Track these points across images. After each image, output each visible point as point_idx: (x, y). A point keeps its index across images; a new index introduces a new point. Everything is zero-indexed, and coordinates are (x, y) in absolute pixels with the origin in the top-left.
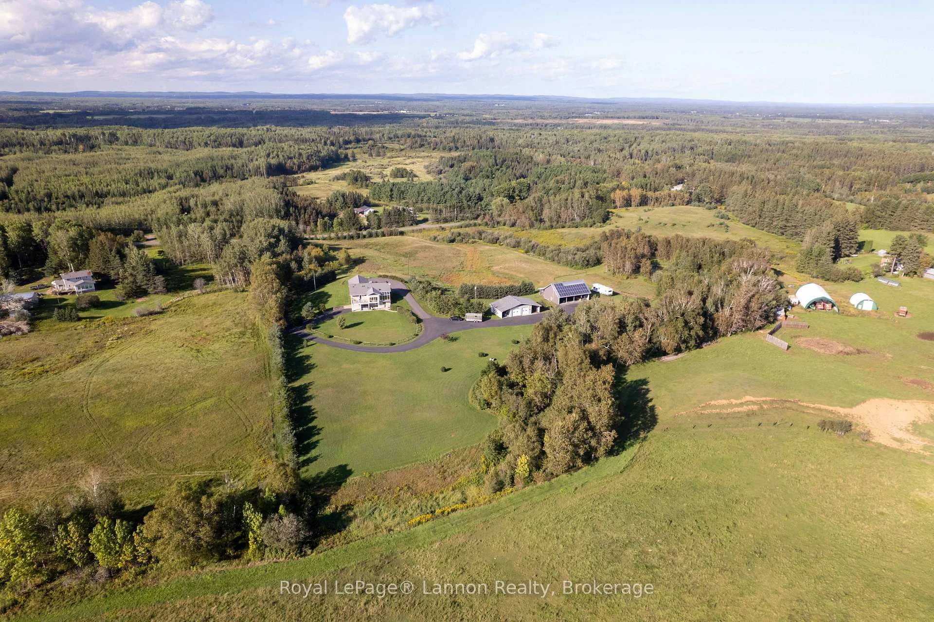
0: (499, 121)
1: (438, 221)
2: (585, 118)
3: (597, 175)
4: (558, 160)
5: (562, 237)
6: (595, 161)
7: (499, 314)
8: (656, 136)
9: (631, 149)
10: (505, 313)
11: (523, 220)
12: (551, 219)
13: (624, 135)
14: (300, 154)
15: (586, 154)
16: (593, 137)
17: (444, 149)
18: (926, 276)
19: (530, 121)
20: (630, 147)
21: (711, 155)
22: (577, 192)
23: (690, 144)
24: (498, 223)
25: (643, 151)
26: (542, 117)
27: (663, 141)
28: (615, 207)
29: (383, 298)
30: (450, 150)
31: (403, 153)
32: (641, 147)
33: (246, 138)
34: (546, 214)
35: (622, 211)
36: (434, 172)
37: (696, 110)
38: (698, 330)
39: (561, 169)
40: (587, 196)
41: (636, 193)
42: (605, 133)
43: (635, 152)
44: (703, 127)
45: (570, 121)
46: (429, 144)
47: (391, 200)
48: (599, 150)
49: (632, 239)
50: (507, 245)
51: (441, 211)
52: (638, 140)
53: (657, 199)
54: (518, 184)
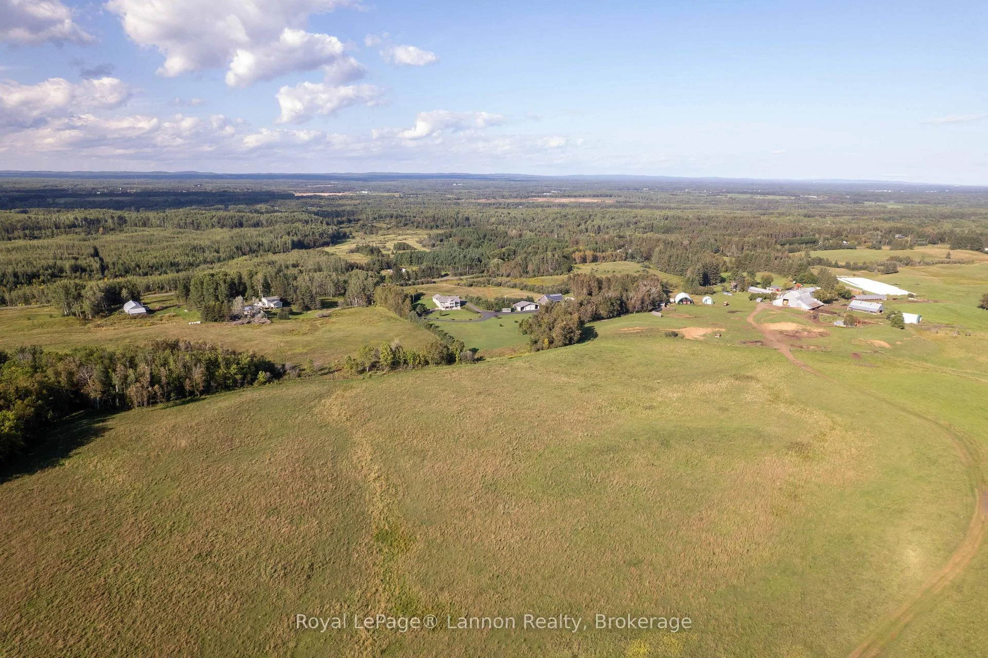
0: (463, 201)
1: (456, 275)
2: (545, 196)
3: (560, 244)
4: (528, 235)
5: (543, 281)
6: (558, 234)
7: (519, 309)
8: (607, 214)
9: (587, 225)
10: (522, 308)
11: (516, 272)
12: (534, 271)
13: (581, 214)
14: (313, 233)
15: (550, 229)
16: (554, 216)
17: (426, 227)
18: (749, 290)
19: (493, 201)
20: (586, 222)
21: (652, 228)
22: (549, 254)
23: (634, 220)
24: (498, 275)
25: (596, 227)
26: (503, 197)
27: (612, 218)
28: (576, 264)
29: (456, 303)
30: (432, 228)
31: (391, 231)
32: (595, 223)
33: (245, 220)
34: (530, 268)
35: (581, 266)
36: (429, 245)
37: (648, 187)
38: (617, 307)
39: (533, 241)
40: (556, 256)
41: (589, 253)
42: (564, 212)
43: (589, 227)
44: (652, 204)
45: (530, 200)
46: (412, 223)
47: (411, 264)
48: (561, 226)
49: (587, 277)
50: (508, 287)
51: (458, 269)
52: (592, 217)
53: (604, 258)
54: (507, 250)
